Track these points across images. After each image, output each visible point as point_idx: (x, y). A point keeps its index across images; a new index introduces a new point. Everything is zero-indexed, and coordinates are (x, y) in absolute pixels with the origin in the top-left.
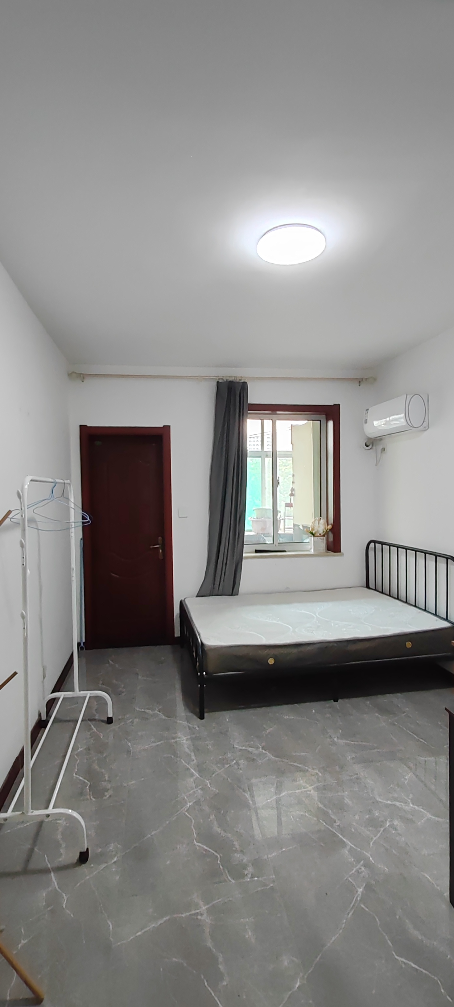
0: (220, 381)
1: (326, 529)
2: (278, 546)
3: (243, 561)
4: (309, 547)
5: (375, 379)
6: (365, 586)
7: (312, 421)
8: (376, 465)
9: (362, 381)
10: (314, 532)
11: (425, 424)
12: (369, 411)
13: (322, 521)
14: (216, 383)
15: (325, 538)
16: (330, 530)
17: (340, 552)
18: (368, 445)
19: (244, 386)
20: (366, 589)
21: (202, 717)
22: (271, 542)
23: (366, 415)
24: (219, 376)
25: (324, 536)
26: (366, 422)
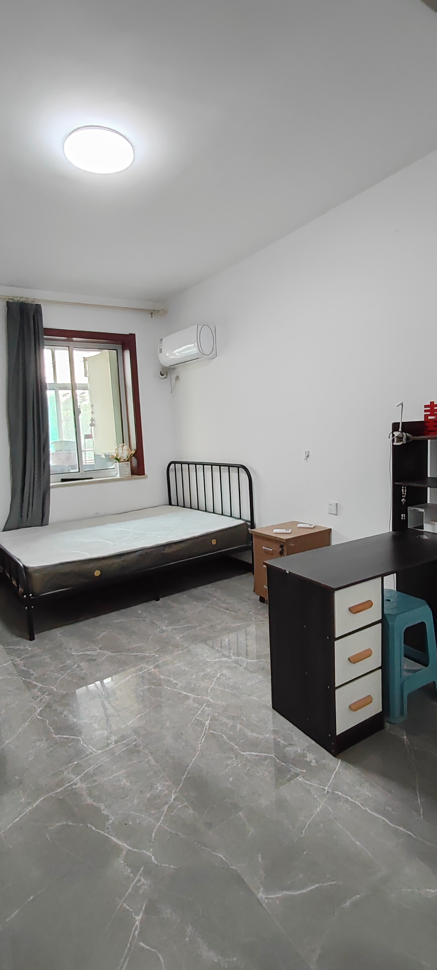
0: (11, 301)
1: (130, 454)
2: (85, 474)
3: (51, 490)
4: (114, 473)
5: (165, 312)
6: (168, 504)
7: (108, 350)
8: (171, 393)
9: (154, 313)
10: (118, 458)
11: (214, 352)
12: (163, 341)
13: (126, 447)
14: (6, 304)
15: (129, 463)
16: (134, 455)
17: (144, 474)
18: (163, 374)
19: (37, 309)
20: (170, 506)
21: (32, 638)
22: (77, 470)
23: (160, 345)
24: (8, 296)
25: (128, 461)
26: (161, 351)
